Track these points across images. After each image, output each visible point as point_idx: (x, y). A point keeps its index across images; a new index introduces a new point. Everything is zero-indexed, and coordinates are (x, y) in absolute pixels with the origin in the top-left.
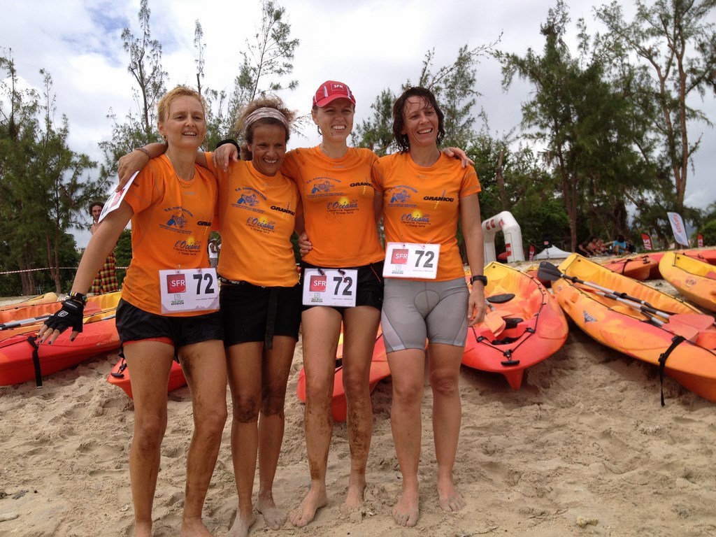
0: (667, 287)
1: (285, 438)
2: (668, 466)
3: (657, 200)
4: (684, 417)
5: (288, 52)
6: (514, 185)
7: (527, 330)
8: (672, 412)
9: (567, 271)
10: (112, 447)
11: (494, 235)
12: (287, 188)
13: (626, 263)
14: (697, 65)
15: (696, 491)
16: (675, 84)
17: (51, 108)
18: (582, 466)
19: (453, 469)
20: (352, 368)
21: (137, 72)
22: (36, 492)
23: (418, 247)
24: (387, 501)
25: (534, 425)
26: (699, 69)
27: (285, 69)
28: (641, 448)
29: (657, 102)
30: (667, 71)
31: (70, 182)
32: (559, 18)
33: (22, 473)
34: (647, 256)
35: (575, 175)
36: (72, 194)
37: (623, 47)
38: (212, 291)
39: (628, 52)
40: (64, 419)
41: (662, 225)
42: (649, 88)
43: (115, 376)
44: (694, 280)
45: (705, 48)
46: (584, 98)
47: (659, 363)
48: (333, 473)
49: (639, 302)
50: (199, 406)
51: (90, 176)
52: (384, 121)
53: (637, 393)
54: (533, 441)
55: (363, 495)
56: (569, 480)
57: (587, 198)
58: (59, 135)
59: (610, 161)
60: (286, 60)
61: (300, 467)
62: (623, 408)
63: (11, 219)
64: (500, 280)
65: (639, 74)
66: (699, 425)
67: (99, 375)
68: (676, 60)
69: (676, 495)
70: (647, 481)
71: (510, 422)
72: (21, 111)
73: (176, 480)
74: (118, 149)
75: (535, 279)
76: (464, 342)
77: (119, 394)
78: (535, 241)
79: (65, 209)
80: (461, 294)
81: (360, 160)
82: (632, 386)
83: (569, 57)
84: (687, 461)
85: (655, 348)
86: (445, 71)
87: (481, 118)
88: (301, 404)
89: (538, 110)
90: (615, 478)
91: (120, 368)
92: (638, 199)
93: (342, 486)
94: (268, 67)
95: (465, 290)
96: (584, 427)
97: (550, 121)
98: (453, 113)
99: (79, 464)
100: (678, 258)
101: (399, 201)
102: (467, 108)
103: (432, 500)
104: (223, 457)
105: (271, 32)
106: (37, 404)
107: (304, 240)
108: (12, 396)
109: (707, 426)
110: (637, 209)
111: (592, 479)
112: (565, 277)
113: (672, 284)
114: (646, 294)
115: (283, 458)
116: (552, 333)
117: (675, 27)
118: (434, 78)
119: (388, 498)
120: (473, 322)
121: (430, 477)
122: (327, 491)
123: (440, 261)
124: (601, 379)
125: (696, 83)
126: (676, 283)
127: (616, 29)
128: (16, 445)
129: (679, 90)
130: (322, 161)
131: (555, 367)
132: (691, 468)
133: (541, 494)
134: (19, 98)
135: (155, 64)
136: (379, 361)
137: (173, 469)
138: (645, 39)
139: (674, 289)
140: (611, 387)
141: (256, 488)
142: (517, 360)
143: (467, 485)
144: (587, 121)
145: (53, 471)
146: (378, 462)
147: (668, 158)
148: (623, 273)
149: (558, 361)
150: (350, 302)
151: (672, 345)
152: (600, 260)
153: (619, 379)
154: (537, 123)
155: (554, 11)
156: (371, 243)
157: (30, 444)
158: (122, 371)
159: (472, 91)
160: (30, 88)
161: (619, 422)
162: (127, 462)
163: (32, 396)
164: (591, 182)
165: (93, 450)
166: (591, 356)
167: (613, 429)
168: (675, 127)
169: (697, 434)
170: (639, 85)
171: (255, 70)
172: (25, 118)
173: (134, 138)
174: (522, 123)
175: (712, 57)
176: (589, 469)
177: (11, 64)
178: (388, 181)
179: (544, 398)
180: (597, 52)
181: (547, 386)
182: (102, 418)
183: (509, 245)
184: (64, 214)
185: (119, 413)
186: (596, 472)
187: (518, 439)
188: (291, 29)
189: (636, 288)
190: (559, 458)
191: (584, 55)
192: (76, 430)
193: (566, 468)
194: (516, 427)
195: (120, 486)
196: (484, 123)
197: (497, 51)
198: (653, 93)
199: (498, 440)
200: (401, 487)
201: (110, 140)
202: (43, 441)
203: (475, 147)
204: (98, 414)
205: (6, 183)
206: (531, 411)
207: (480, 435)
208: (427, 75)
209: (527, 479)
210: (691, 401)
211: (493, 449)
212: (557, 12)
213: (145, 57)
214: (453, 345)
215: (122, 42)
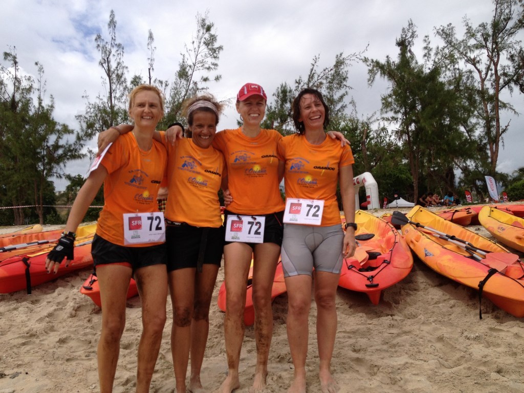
0: (483, 232)
1: (209, 337)
2: (485, 363)
3: (476, 167)
4: (496, 327)
5: (215, 55)
6: (374, 153)
7: (384, 261)
8: (487, 324)
9: (412, 219)
10: (83, 341)
11: (359, 189)
12: (216, 157)
13: (454, 213)
14: (508, 70)
15: (506, 383)
16: (492, 84)
17: (42, 90)
18: (423, 362)
19: (331, 362)
20: (259, 287)
21: (105, 65)
22: (27, 373)
23: (309, 202)
24: (282, 385)
25: (388, 331)
26: (509, 73)
27: (213, 67)
28: (465, 349)
29: (479, 97)
30: (486, 74)
31: (54, 143)
32: (409, 34)
33: (16, 359)
34: (470, 208)
35: (418, 148)
36: (55, 152)
37: (456, 57)
38: (160, 229)
39: (459, 61)
40: (47, 319)
41: (480, 185)
42: (473, 86)
43: (86, 289)
44: (504, 227)
45: (514, 58)
46: (426, 92)
47: (478, 288)
48: (243, 364)
49: (464, 242)
50: (146, 312)
51: (68, 140)
52: (282, 105)
53: (462, 309)
54: (387, 343)
55: (265, 381)
56: (414, 372)
57: (426, 164)
58: (47, 110)
59: (444, 138)
60: (214, 61)
61: (220, 358)
62: (452, 319)
63: (9, 169)
64: (364, 223)
65: (466, 76)
66: (507, 334)
67: (73, 286)
68: (493, 67)
69: (491, 385)
70: (469, 375)
71: (371, 328)
72: (20, 91)
73: (129, 366)
74: (89, 120)
75: (389, 223)
76: (340, 270)
77: (87, 301)
78: (388, 194)
79: (49, 163)
80: (338, 236)
81: (269, 138)
82: (459, 304)
83: (417, 63)
84: (498, 360)
85: (475, 277)
86: (327, 71)
87: (351, 105)
88: (220, 312)
89: (393, 101)
90: (447, 371)
91: (90, 282)
92: (463, 165)
93: (250, 373)
94: (200, 65)
95: (341, 233)
96: (424, 333)
97: (402, 108)
98: (331, 101)
99: (58, 353)
100: (493, 211)
101: (296, 169)
102: (342, 97)
103: (315, 385)
104: (164, 350)
105: (203, 40)
106: (27, 308)
107: (227, 195)
108: (9, 301)
109: (513, 334)
110: (462, 173)
111: (430, 372)
112: (411, 223)
113: (487, 229)
114: (468, 236)
115: (208, 352)
116: (402, 264)
117: (493, 42)
118: (319, 76)
119: (284, 383)
120: (346, 257)
121: (314, 368)
122: (240, 377)
123: (324, 212)
124: (436, 298)
125: (507, 83)
126: (491, 229)
127: (450, 44)
128: (12, 338)
129: (495, 88)
130: (242, 139)
131: (403, 289)
132: (502, 365)
133: (393, 382)
134: (19, 82)
135: (118, 60)
136: (278, 282)
137: (127, 358)
138: (472, 52)
139: (488, 232)
140: (444, 304)
141: (189, 373)
142: (377, 283)
143: (341, 375)
144: (428, 109)
145: (39, 358)
146: (276, 356)
147: (486, 137)
148: (452, 221)
149: (405, 285)
150: (259, 239)
151: (488, 275)
152: (435, 209)
153: (449, 299)
154: (391, 110)
155: (406, 29)
156: (275, 198)
157: (23, 337)
158: (91, 285)
159: (345, 86)
160: (28, 75)
161: (449, 330)
162: (94, 352)
163: (24, 301)
164: (430, 153)
165: (68, 343)
166: (430, 282)
167: (445, 335)
168: (491, 114)
169: (506, 341)
170: (466, 83)
171: (190, 67)
172: (23, 97)
173: (101, 113)
174: (382, 110)
175: (519, 65)
176: (428, 364)
177: (15, 58)
178: (289, 154)
179: (395, 312)
180: (436, 60)
181: (397, 303)
182: (75, 319)
183: (369, 197)
184: (48, 167)
185: (87, 316)
186: (433, 367)
187: (377, 341)
188: (217, 38)
189: (462, 232)
190: (407, 356)
191: (428, 62)
192: (56, 328)
193: (412, 363)
194: (375, 333)
195: (89, 370)
196: (353, 108)
197: (365, 58)
198: (476, 90)
199: (362, 342)
200: (293, 375)
201: (84, 114)
202: (32, 335)
203: (347, 125)
204: (72, 316)
205: (7, 143)
206: (386, 320)
207: (350, 337)
208: (314, 74)
209: (384, 371)
210: (501, 316)
211: (359, 348)
212: (408, 30)
213: (111, 55)
214: (332, 273)
215: (95, 44)
